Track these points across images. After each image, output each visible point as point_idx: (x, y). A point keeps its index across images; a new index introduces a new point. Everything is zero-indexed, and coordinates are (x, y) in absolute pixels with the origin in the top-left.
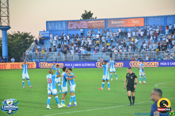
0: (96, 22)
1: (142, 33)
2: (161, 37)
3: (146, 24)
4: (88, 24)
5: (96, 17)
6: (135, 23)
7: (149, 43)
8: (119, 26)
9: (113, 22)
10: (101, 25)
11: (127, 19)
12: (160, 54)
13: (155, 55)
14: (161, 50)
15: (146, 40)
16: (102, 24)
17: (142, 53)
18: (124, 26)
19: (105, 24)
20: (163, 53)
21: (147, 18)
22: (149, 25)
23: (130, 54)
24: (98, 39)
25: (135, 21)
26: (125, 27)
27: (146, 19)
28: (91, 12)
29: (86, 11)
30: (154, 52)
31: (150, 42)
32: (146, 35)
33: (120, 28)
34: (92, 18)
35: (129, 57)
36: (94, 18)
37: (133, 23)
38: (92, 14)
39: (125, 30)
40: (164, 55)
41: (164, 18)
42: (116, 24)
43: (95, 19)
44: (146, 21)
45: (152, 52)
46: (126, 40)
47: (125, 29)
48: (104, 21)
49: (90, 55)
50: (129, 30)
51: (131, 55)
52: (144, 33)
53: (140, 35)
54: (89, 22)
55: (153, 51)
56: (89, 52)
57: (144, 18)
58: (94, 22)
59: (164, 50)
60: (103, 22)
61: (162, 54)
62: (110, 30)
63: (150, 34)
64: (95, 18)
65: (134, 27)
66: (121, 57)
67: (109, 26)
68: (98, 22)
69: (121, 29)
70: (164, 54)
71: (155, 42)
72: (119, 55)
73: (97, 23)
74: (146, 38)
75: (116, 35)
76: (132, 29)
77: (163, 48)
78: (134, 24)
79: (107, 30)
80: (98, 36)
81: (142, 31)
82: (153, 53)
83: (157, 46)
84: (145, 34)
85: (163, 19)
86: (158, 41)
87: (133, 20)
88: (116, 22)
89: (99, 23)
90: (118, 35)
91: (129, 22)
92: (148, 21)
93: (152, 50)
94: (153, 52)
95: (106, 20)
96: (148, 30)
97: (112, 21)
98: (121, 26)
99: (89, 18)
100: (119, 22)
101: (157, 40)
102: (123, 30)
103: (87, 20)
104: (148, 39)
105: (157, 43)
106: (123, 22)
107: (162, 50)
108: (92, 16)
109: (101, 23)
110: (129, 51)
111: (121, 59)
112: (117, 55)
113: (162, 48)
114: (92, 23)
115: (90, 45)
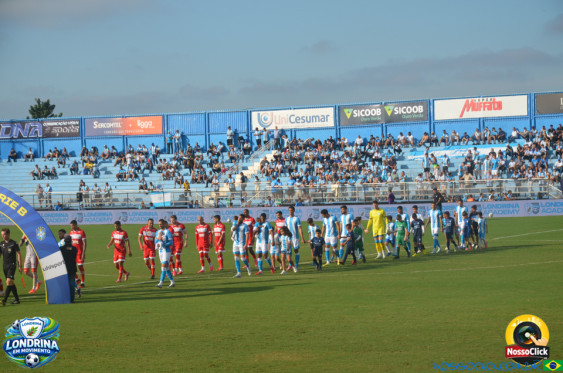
0: (60, 124)
4: (44, 128)
5: (61, 114)
6: (144, 126)
8: (109, 132)
9: (96, 125)
10: (70, 130)
11: (127, 119)
16: (74, 127)
18: (121, 132)
19: (81, 129)
21: (169, 116)
25: (144, 124)
26: (123, 136)
27: (166, 118)
28: (51, 104)
29: (39, 101)
34: (53, 115)
36: (56, 116)
37: (139, 128)
38: (53, 107)
42: (103, 129)
44: (166, 122)
48: (77, 123)
54: (45, 124)
57: (163, 116)
58: (56, 124)
60: (76, 125)
64: (58, 115)
65: (140, 136)
67: (88, 133)
68: (65, 123)
73: (63, 126)
78: (142, 129)
85: (202, 119)
87: (139, 121)
88: (102, 125)
89: (68, 126)
91: (131, 125)
92: (171, 123)
95: (81, 121)
97: (95, 123)
98: (115, 132)
99: (46, 116)
100: (110, 125)
103: (40, 119)
106: (118, 125)
108: (52, 111)
109: (70, 125)
114: (52, 127)
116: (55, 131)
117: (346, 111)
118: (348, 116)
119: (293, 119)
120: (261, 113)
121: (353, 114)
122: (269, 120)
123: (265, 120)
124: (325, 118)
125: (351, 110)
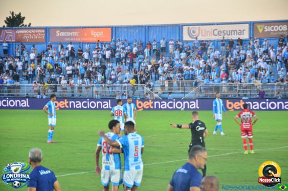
0: (30, 32)
1: (108, 54)
2: (140, 60)
3: (114, 38)
4: (17, 34)
5: (30, 24)
6: (96, 35)
7: (119, 70)
8: (68, 39)
9: (58, 34)
10: (38, 37)
11: (83, 29)
12: (137, 89)
13: (129, 90)
14: (139, 82)
15: (114, 64)
16: (41, 35)
17: (108, 87)
18: (78, 40)
19: (46, 36)
20: (143, 87)
21: (116, 27)
22: (119, 40)
23: (87, 88)
24: (33, 61)
25: (97, 33)
26: (80, 43)
27: (114, 29)
28: (22, 16)
29: (13, 14)
30: (128, 86)
31: (120, 68)
32: (115, 57)
33: (71, 43)
34: (23, 25)
35: (86, 92)
36: (26, 25)
37: (93, 37)
38: (24, 18)
39: (80, 47)
40: (143, 91)
41: (144, 29)
42: (64, 37)
43: (29, 27)
44: (114, 33)
45: (124, 85)
46: (81, 63)
47: (78, 45)
48: (43, 31)
49: (19, 87)
50: (87, 47)
51: (88, 90)
52: (111, 53)
53: (104, 56)
54: (18, 32)
55: (127, 83)
56: (18, 83)
57: (112, 28)
58: (26, 31)
59: (143, 82)
60: (42, 33)
61: (140, 89)
62: (53, 46)
63: (120, 56)
64: (28, 25)
65: (93, 43)
66: (73, 92)
67: (52, 40)
68: (33, 31)
69: (72, 46)
70: (143, 89)
71: (129, 69)
72: (69, 89)
73: (32, 34)
74: (115, 61)
75: (65, 55)
76: (92, 45)
77: (143, 79)
78: (94, 37)
79: (49, 46)
80: (32, 56)
81: (108, 50)
82: (125, 87)
83: (133, 74)
84: (113, 55)
85: (143, 31)
86: (134, 67)
87: (92, 31)
88: (63, 34)
89: (36, 33)
90: (67, 55)
91: (86, 34)
92: (118, 33)
93: (124, 81)
94: (126, 85)
95: (47, 29)
96: (117, 49)
97: (58, 32)
98: (73, 39)
99: (18, 26)
100: (70, 34)
101: (133, 65)
102: (76, 47)
103: (14, 28)
104: (118, 64)
105: (133, 70)
106: (75, 34)
107: (141, 83)
108: (23, 22)
109: (38, 33)
110: (85, 83)
111: (73, 95)
112: (66, 89)
113: (140, 79)
114: (23, 34)
115: (20, 70)
116: (26, 37)
117: (259, 26)
118: (261, 30)
119: (216, 32)
120: (191, 27)
121: (264, 29)
122: (197, 32)
123: (194, 32)
124: (241, 32)
125: (262, 26)
